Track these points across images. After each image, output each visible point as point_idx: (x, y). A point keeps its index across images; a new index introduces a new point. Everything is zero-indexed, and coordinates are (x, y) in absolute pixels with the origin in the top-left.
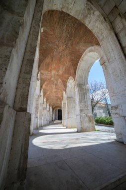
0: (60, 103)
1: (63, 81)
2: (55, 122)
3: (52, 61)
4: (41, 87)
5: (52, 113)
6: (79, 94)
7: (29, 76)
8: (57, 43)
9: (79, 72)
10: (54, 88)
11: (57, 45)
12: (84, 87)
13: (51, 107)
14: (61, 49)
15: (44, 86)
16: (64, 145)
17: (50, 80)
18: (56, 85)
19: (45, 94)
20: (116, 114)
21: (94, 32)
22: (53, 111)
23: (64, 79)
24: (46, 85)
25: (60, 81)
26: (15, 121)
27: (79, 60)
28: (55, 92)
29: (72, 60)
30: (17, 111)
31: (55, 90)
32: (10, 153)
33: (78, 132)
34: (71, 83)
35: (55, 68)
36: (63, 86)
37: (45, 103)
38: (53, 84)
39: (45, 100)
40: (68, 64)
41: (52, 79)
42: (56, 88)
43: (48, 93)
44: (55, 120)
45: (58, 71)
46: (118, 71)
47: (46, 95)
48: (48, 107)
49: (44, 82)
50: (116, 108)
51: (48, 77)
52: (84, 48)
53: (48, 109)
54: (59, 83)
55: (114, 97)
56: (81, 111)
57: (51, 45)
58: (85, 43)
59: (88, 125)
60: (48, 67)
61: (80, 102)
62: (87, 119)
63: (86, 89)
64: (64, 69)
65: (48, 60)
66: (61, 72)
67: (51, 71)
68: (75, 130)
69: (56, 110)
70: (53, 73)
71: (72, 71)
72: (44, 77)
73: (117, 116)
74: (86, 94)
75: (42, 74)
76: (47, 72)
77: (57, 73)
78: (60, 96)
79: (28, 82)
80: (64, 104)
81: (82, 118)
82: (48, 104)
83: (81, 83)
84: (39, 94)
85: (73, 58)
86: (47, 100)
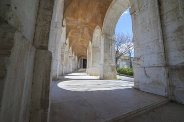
0: (85, 52)
1: (89, 30)
2: (80, 70)
3: (79, 6)
4: (67, 35)
5: (77, 62)
6: (105, 44)
7: (50, 13)
9: (107, 21)
10: (80, 37)
12: (110, 38)
13: (76, 57)
15: (70, 34)
16: (86, 89)
17: (76, 28)
18: (82, 34)
19: (70, 42)
20: (138, 64)
22: (78, 60)
23: (91, 28)
24: (72, 34)
25: (86, 29)
26: (35, 58)
28: (81, 41)
30: (37, 48)
31: (81, 39)
32: (32, 87)
33: (100, 79)
34: (97, 33)
35: (82, 16)
36: (89, 35)
37: (71, 52)
38: (79, 32)
39: (71, 49)
40: (96, 11)
41: (79, 27)
42: (82, 37)
43: (74, 42)
44: (79, 69)
45: (85, 19)
46: (148, 22)
48: (73, 55)
49: (70, 30)
50: (138, 59)
51: (74, 25)
53: (73, 58)
54: (85, 32)
55: (138, 49)
56: (105, 60)
59: (110, 74)
60: (74, 14)
61: (105, 52)
62: (110, 68)
63: (112, 40)
64: (91, 17)
65: (74, 5)
66: (88, 21)
67: (77, 18)
68: (98, 77)
69: (81, 59)
70: (80, 20)
71: (100, 20)
72: (70, 24)
73: (138, 66)
74: (112, 45)
75: (68, 21)
76: (73, 19)
77: (83, 22)
78: (85, 45)
79: (49, 20)
80: (90, 53)
81: (105, 67)
82: (74, 53)
83: (108, 33)
84: (64, 42)
85: (102, 4)
86: (73, 49)
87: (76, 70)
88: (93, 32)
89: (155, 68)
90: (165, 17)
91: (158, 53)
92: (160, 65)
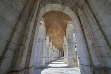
0: (62, 47)
1: (61, 37)
3: (53, 29)
5: (59, 53)
6: (68, 46)
8: (53, 21)
9: (67, 33)
11: (53, 22)
12: (71, 41)
13: (58, 50)
14: (55, 23)
15: (51, 40)
17: (54, 37)
18: (58, 39)
20: (80, 61)
21: (69, 15)
22: (59, 52)
24: (53, 40)
25: (59, 37)
27: (66, 27)
29: (63, 28)
31: (59, 41)
34: (65, 39)
35: (55, 32)
36: (61, 39)
38: (56, 38)
40: (61, 29)
41: (55, 36)
43: (55, 43)
44: (61, 57)
45: (57, 33)
46: (80, 39)
47: (54, 44)
48: (56, 49)
51: (53, 36)
52: (67, 22)
53: (56, 51)
56: (69, 55)
57: (50, 23)
58: (66, 19)
59: (73, 63)
60: (51, 32)
62: (73, 60)
65: (50, 29)
66: (59, 33)
67: (53, 33)
70: (55, 34)
71: (64, 33)
72: (51, 36)
73: (81, 63)
75: (49, 35)
76: (51, 34)
77: (57, 34)
81: (69, 59)
82: (56, 48)
83: (69, 39)
84: (49, 45)
85: (63, 26)
86: (55, 46)
87: (58, 58)
88: (63, 37)
89: (86, 66)
90: (86, 37)
91: (86, 57)
92: (88, 65)
